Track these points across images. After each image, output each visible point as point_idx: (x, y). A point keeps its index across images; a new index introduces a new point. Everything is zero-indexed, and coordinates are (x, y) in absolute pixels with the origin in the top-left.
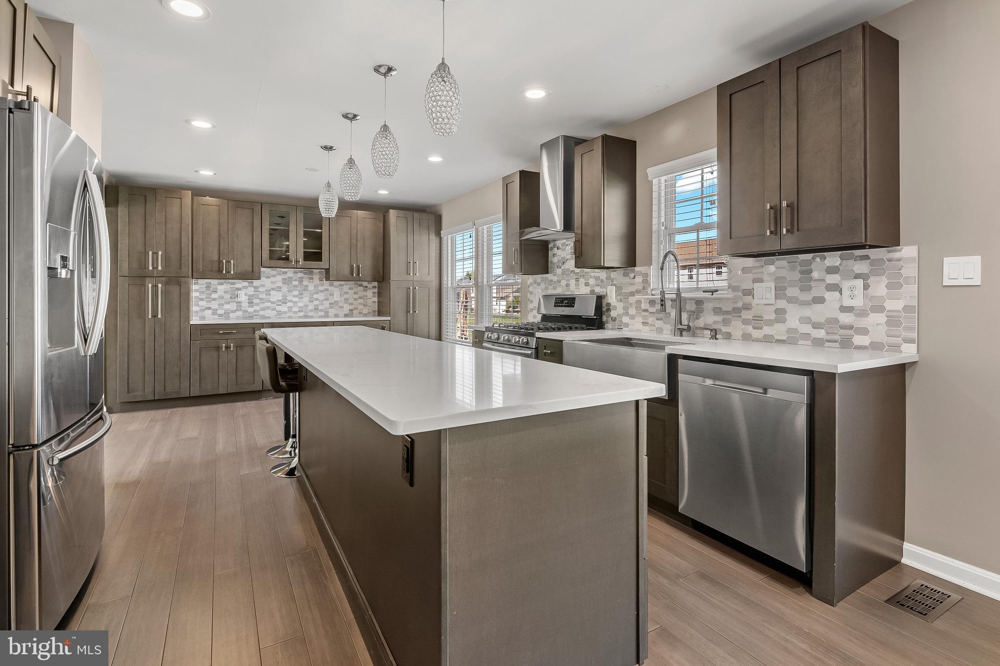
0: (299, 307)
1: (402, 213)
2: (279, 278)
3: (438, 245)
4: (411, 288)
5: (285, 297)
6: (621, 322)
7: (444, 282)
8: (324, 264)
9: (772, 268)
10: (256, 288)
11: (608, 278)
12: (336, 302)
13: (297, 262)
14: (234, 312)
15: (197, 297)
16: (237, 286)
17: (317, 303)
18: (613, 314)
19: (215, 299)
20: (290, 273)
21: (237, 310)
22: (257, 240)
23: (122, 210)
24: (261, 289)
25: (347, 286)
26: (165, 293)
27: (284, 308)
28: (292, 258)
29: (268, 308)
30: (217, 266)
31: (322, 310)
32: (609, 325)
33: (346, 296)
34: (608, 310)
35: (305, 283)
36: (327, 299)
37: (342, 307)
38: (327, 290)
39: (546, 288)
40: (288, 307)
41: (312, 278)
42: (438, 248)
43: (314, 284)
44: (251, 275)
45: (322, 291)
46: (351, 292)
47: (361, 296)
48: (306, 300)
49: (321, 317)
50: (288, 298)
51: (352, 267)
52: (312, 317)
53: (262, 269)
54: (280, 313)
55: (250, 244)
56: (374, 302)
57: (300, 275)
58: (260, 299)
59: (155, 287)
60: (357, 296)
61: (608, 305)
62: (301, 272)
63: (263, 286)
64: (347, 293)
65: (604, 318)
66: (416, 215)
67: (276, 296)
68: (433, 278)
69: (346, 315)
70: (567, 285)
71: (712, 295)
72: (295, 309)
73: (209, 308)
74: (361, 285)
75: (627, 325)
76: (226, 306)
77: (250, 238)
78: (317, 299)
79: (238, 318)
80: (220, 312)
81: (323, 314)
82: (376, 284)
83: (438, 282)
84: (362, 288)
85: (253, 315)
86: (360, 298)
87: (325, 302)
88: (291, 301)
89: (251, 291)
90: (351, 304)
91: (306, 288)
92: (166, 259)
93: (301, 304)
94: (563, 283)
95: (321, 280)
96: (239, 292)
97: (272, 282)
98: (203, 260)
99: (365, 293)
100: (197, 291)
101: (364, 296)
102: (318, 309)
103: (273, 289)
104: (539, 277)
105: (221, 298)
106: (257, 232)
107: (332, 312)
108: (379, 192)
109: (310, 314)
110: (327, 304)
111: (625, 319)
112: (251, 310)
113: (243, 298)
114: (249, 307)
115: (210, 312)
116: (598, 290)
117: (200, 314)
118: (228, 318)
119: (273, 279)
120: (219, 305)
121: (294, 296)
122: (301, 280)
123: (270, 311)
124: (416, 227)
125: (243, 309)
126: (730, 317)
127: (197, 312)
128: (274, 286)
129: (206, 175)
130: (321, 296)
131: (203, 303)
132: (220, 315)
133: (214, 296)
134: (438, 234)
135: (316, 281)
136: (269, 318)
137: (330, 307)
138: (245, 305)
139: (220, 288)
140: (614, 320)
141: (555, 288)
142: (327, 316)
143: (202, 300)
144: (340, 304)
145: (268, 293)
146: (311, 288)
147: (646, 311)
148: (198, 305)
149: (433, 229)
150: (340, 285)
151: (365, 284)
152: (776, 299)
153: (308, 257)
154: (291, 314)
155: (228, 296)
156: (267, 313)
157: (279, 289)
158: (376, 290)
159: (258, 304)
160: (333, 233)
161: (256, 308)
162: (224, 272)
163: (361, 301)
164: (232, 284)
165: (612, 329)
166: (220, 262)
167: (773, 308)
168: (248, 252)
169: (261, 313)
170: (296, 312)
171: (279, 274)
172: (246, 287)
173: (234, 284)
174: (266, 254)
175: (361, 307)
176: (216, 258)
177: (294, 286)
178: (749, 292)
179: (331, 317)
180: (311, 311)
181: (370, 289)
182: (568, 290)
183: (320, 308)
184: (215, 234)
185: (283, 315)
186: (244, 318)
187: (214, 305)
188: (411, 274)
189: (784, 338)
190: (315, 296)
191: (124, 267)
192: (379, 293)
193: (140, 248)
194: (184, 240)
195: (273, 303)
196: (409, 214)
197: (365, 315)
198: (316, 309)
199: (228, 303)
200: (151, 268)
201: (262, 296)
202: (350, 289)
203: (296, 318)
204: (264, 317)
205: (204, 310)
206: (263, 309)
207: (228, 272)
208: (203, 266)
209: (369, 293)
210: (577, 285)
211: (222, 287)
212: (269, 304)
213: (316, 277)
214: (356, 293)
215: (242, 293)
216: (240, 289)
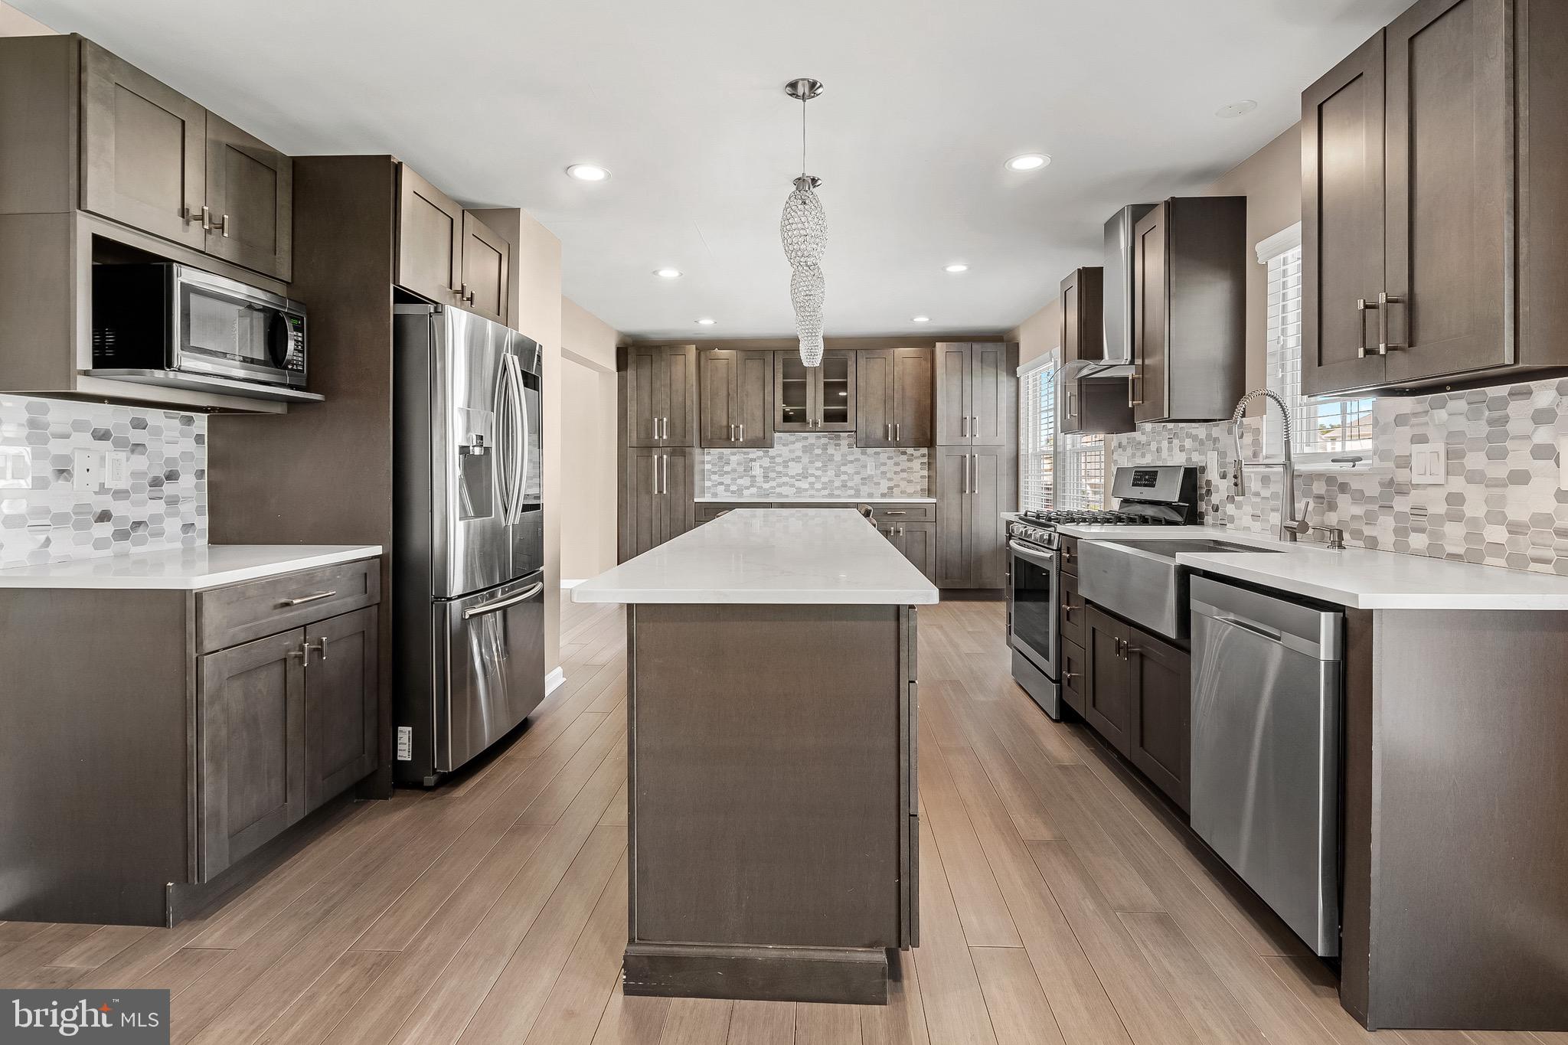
0: (823, 483)
1: (954, 346)
2: (799, 445)
3: (1013, 389)
4: (967, 456)
5: (805, 469)
6: (1225, 513)
7: (1022, 447)
8: (849, 425)
9: (1441, 415)
10: (773, 458)
11: (1209, 436)
12: (871, 477)
13: (815, 423)
14: (747, 488)
15: (709, 470)
16: (751, 456)
17: (844, 477)
18: (1215, 499)
19: (727, 473)
20: (812, 437)
21: (752, 486)
22: (768, 398)
23: (631, 373)
24: (776, 460)
25: (885, 453)
26: (671, 466)
27: (804, 485)
28: (810, 419)
29: (785, 484)
30: (726, 433)
31: (851, 488)
32: (1209, 519)
33: (883, 469)
34: (1209, 492)
35: (831, 450)
36: (858, 473)
37: (879, 484)
38: (857, 460)
39: (1133, 455)
40: (810, 483)
41: (839, 445)
42: (1014, 394)
43: (842, 449)
44: (762, 443)
45: (851, 462)
46: (890, 462)
47: (904, 468)
48: (831, 473)
49: (850, 496)
50: (810, 472)
51: (886, 428)
52: (839, 496)
53: (777, 435)
54: (799, 490)
55: (762, 404)
56: (922, 477)
57: (824, 441)
58: (777, 472)
59: (660, 458)
60: (898, 469)
61: (1208, 483)
62: (825, 437)
63: (779, 456)
64: (885, 464)
65: (1203, 506)
66: (976, 347)
67: (795, 469)
68: (1004, 438)
69: (883, 495)
70: (1159, 450)
71: (1354, 466)
72: (818, 486)
73: (721, 484)
74: (904, 453)
75: (1232, 519)
76: (740, 481)
77: (762, 395)
78: (845, 473)
79: (752, 495)
80: (734, 488)
81: (852, 492)
82: (925, 451)
83: (1013, 446)
84: (905, 457)
85: (768, 493)
86: (903, 471)
87: (856, 477)
88: (813, 475)
89: (766, 462)
90: (890, 479)
91: (831, 458)
92: (671, 424)
93: (825, 479)
94: (1154, 446)
95: (850, 446)
96: (753, 463)
97: (790, 451)
98: (712, 427)
99: (909, 464)
100: (708, 462)
101: (909, 468)
102: (846, 486)
103: (793, 460)
104: (1124, 437)
105: (734, 470)
106: (769, 388)
107: (865, 490)
108: (915, 320)
109: (836, 492)
110: (857, 479)
111: (1230, 509)
112: (766, 486)
113: (757, 471)
114: (765, 482)
115: (722, 488)
116: (1197, 460)
117: (712, 491)
118: (741, 495)
119: (791, 447)
120: (732, 479)
121: (817, 469)
122: (825, 448)
123: (787, 488)
124: (976, 365)
125: (758, 485)
126: (1376, 508)
127: (709, 488)
128: (793, 456)
129: (707, 325)
130: (850, 469)
131: (715, 477)
132: (733, 492)
133: (727, 468)
134: (1012, 371)
135: (844, 448)
136: (787, 496)
137: (863, 484)
138: (760, 479)
139: (733, 458)
140: (1216, 509)
141: (1143, 456)
142: (857, 494)
143: (715, 473)
144: (875, 480)
145: (785, 464)
146: (838, 458)
147: (1257, 494)
148: (710, 480)
149: (1003, 365)
150: (876, 453)
151: (910, 451)
152: (1448, 474)
153: (829, 417)
154: (813, 492)
155: (741, 469)
156: (785, 490)
157: (798, 459)
158: (925, 460)
159: (774, 479)
160: (861, 383)
161: (774, 484)
162: (733, 440)
163: (904, 475)
164: (745, 453)
165: (1214, 525)
166: (728, 427)
167: (1442, 493)
168: (759, 413)
169: (778, 490)
170: (818, 490)
171: (798, 440)
172: (760, 458)
173: (748, 453)
174: (779, 417)
175: (903, 484)
176: (724, 423)
177: (817, 455)
178: (1404, 462)
179: (864, 497)
180: (837, 488)
181: (917, 458)
182: (1159, 458)
183: (849, 484)
184: (723, 393)
185: (804, 494)
186: (759, 496)
187: (727, 480)
188: (967, 436)
189: (1461, 551)
190: (843, 469)
191: (633, 438)
192: (929, 463)
193: (647, 414)
194: (688, 403)
195: (792, 477)
196: (965, 347)
197: (910, 495)
198: (844, 486)
199: (742, 477)
200: (656, 437)
201: (779, 468)
202: (890, 458)
203: (818, 497)
204: (780, 495)
205: (716, 486)
206: (779, 486)
207: (737, 439)
208: (711, 434)
209: (916, 465)
210: (1170, 449)
211: (735, 457)
212: (785, 479)
213: (844, 443)
214: (897, 464)
215: (756, 465)
216: (755, 460)
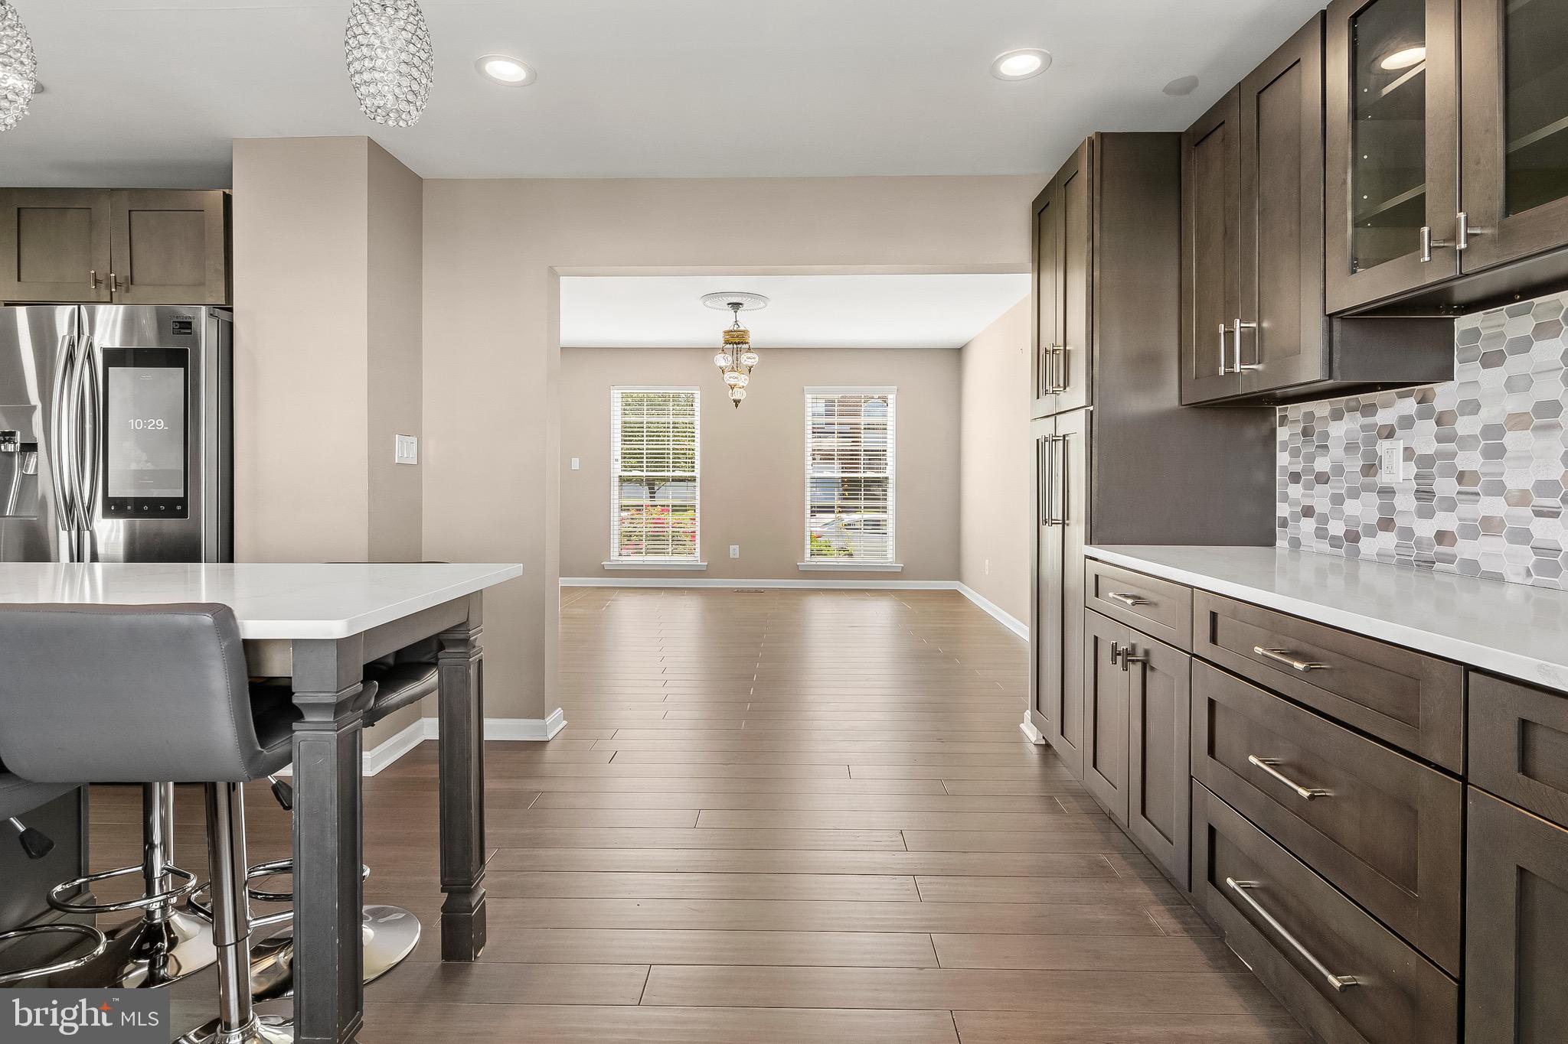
14: (1371, 532)
16: (1382, 418)
19: (1322, 478)
21: (1386, 524)
24: (1465, 426)
58: (1461, 477)
63: (1472, 407)
67: (1532, 462)
73: (1308, 512)
76: (1351, 507)
85: (1429, 554)
89: (1428, 436)
96: (1388, 445)
105: (1340, 471)
113: (1397, 471)
131: (1295, 491)
132: (1335, 542)
133: (1319, 464)
138: (1405, 502)
139: (1336, 431)
145: (1494, 443)
155: (1355, 464)
157: (1546, 418)
159: (1450, 505)
169: (1465, 549)
172: (1407, 422)
173: (1370, 410)
199: (1354, 494)
201: (1470, 460)
206: (1471, 532)
215: (1390, 451)
216: (1389, 433)
